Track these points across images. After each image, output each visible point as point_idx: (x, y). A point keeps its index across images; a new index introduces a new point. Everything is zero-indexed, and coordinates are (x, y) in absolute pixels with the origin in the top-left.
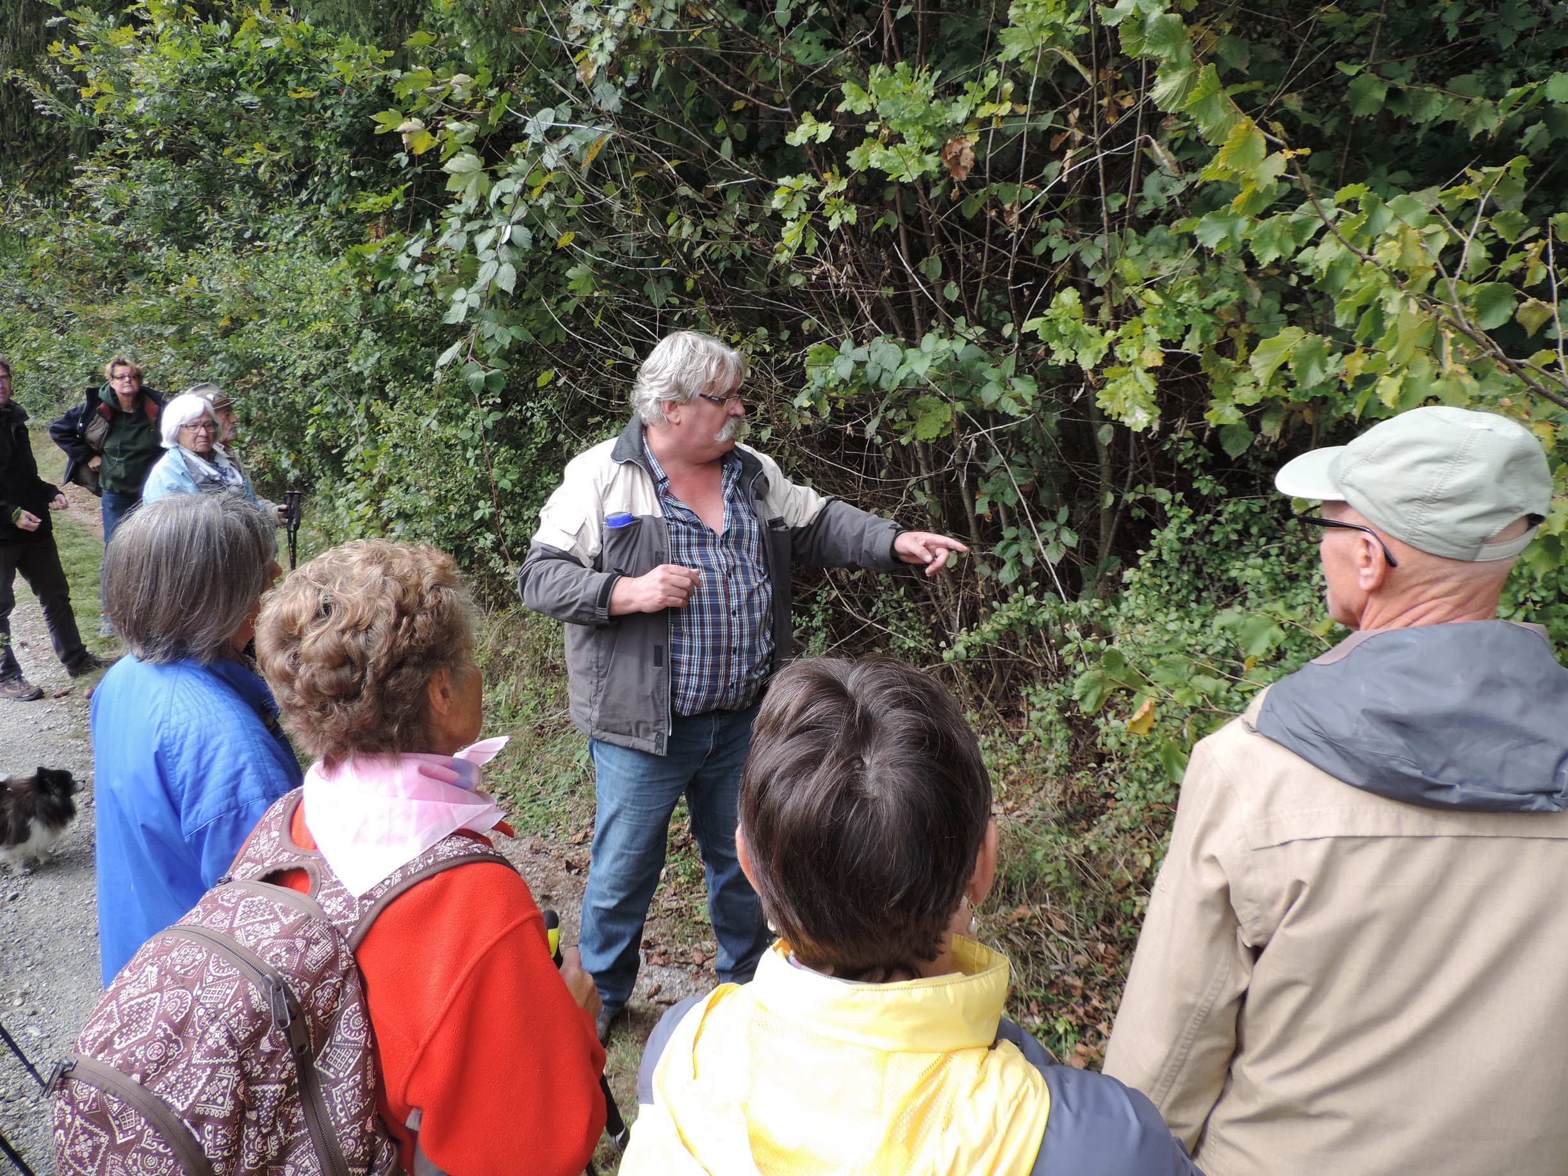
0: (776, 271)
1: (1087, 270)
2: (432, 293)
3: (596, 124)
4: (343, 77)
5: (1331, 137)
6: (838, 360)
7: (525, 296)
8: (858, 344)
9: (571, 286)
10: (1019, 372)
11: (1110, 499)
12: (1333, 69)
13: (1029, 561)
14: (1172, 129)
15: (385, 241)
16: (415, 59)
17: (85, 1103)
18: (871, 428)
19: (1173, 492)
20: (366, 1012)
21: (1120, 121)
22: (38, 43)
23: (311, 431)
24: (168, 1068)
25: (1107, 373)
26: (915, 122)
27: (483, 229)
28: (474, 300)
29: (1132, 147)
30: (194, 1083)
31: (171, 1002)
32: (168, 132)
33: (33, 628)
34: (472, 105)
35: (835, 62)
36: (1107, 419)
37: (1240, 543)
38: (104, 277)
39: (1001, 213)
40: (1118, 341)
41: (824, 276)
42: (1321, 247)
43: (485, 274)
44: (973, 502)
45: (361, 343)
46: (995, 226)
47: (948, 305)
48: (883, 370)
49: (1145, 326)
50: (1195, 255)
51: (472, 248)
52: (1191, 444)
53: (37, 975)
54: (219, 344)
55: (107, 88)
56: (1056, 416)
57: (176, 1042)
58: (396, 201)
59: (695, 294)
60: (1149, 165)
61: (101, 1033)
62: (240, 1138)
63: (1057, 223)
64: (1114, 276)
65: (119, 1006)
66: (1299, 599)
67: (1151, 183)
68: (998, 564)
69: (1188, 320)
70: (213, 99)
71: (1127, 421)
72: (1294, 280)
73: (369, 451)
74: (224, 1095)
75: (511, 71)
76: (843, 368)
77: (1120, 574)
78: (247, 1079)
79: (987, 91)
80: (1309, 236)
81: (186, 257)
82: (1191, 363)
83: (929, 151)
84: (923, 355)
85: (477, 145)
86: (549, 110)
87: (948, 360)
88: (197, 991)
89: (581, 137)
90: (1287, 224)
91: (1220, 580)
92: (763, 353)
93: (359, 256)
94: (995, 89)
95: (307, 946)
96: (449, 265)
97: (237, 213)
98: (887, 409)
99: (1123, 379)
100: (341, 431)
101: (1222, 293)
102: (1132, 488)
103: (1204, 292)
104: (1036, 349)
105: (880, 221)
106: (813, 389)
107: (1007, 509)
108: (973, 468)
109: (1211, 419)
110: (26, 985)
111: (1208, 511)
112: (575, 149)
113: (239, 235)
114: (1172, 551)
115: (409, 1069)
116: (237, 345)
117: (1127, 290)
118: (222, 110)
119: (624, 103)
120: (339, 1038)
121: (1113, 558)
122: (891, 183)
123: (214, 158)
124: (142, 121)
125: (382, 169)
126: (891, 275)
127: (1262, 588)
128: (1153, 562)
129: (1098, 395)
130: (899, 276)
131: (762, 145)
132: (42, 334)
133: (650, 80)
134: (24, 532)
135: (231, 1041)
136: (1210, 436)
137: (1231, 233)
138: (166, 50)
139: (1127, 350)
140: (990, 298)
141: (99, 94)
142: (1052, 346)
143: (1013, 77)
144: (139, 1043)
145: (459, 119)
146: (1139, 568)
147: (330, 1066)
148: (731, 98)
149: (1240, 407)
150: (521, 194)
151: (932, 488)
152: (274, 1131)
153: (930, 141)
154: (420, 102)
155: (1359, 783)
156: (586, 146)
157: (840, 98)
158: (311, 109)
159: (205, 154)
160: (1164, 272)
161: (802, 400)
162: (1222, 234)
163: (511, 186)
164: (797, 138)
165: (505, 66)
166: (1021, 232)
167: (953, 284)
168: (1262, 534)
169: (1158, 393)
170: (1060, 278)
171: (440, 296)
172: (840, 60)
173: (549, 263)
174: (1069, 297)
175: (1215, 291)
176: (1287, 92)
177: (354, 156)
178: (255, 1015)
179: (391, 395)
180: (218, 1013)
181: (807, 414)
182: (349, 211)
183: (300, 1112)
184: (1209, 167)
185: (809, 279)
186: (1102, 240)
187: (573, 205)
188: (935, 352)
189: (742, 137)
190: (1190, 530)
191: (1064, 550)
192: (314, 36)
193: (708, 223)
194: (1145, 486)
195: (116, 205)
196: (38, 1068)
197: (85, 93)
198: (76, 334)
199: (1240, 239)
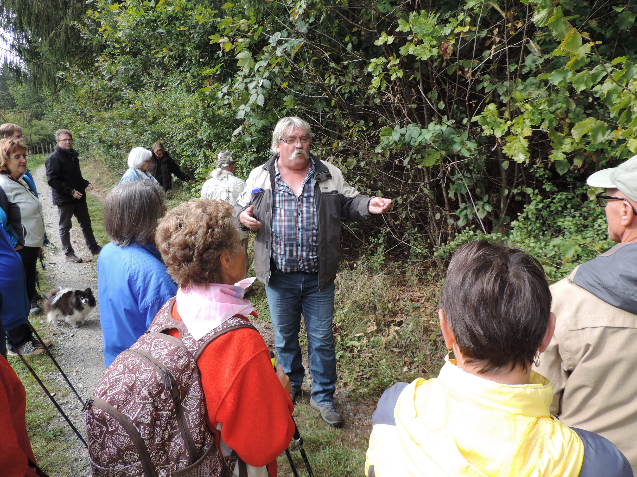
0: (368, 98)
1: (500, 96)
2: (230, 107)
3: (297, 38)
4: (198, 22)
5: (609, 39)
6: (393, 133)
7: (267, 108)
8: (402, 127)
9: (285, 104)
10: (469, 139)
11: (506, 192)
12: (611, 9)
13: (471, 217)
14: (539, 35)
15: (213, 87)
16: (226, 14)
17: (97, 415)
18: (406, 162)
19: (534, 190)
20: (201, 385)
21: (516, 33)
22: (82, 11)
23: (182, 162)
24: (127, 404)
25: (507, 139)
26: (428, 35)
27: (251, 81)
28: (248, 109)
29: (521, 43)
30: (136, 410)
31: (127, 378)
32: (130, 45)
33: (78, 236)
34: (248, 32)
35: (395, 11)
36: (507, 158)
37: (562, 212)
38: (105, 102)
39: (463, 72)
40: (512, 125)
41: (388, 99)
42: (604, 85)
43: (252, 99)
44: (447, 193)
45: (202, 127)
46: (461, 77)
47: (439, 110)
48: (412, 138)
49: (524, 119)
50: (547, 89)
51: (247, 89)
52: (543, 169)
53: (81, 365)
54: (148, 128)
55: (108, 28)
56: (484, 157)
57: (130, 394)
58: (217, 71)
59: (335, 107)
60: (527, 52)
61: (102, 389)
62: (154, 431)
63: (487, 76)
64: (512, 98)
65: (109, 379)
66: (588, 235)
67: (529, 60)
68: (457, 218)
69: (543, 116)
70: (148, 31)
71: (515, 159)
72: (591, 100)
73: (204, 170)
74: (148, 414)
75: (263, 18)
76: (395, 136)
77: (509, 224)
78: (156, 409)
79: (459, 22)
80: (599, 79)
81: (137, 94)
82: (544, 135)
83: (434, 47)
84: (429, 131)
85: (249, 48)
86: (279, 33)
87: (439, 133)
88: (137, 375)
89: (291, 43)
90: (589, 75)
91: (553, 227)
92: (363, 131)
93: (202, 93)
94: (462, 21)
95: (178, 359)
96: (237, 96)
97: (156, 76)
98: (413, 154)
99: (514, 141)
100: (194, 162)
101: (558, 105)
102: (516, 187)
103: (550, 105)
104: (477, 129)
105: (412, 76)
106: (383, 145)
107: (462, 195)
108: (448, 178)
109: (552, 158)
110: (77, 368)
111: (549, 198)
112: (289, 48)
113: (156, 84)
114: (533, 214)
115: (217, 408)
116: (155, 128)
117: (517, 104)
118: (151, 36)
119: (309, 30)
120: (191, 394)
121: (507, 217)
122: (417, 61)
123: (147, 55)
124: (121, 40)
125: (211, 58)
126: (416, 99)
127: (571, 230)
128: (525, 219)
129: (503, 148)
130: (420, 99)
131: (364, 46)
132: (82, 124)
133: (319, 20)
134: (76, 199)
135: (150, 394)
136: (551, 166)
137: (565, 79)
138: (131, 12)
139: (516, 129)
140: (457, 108)
141: (105, 30)
142: (484, 127)
143: (470, 15)
144: (116, 394)
145: (242, 37)
146: (518, 220)
147: (187, 405)
148: (352, 26)
149: (564, 153)
150: (266, 67)
151: (430, 187)
152: (166, 429)
153: (435, 43)
154: (227, 31)
155: (617, 305)
156: (293, 47)
157: (397, 25)
158: (185, 35)
159: (144, 53)
160: (534, 96)
161: (378, 150)
162: (560, 79)
163: (263, 64)
164: (379, 42)
165: (261, 16)
166: (472, 80)
167: (442, 102)
168: (572, 207)
169: (529, 147)
170: (488, 100)
171: (234, 108)
172: (397, 10)
173: (276, 95)
174: (492, 107)
175: (555, 104)
176: (590, 19)
177: (201, 53)
178: (159, 385)
179: (214, 148)
180: (145, 383)
181: (380, 156)
182: (198, 75)
183: (176, 422)
184: (556, 50)
185: (382, 100)
186: (507, 83)
187: (287, 71)
188: (434, 130)
189: (356, 43)
190: (541, 205)
191: (486, 213)
192: (187, 5)
193: (341, 78)
194: (522, 187)
195: (111, 73)
196: (82, 399)
197: (100, 30)
198: (94, 124)
199: (568, 81)
